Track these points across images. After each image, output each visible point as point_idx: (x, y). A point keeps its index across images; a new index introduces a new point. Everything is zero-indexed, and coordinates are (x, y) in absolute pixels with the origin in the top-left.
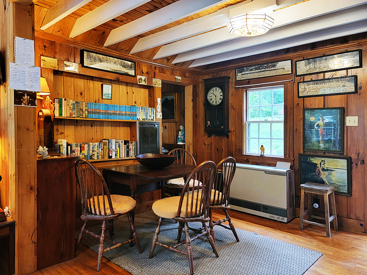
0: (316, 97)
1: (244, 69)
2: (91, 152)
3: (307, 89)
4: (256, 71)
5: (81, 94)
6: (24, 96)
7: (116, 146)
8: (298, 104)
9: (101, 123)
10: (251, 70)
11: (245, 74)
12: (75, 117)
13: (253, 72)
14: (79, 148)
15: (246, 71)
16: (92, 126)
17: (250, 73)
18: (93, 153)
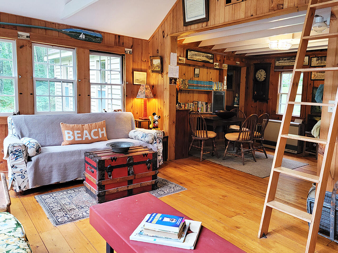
0: (321, 81)
1: (280, 59)
2: (189, 108)
3: (316, 76)
4: (288, 61)
5: (184, 75)
6: (173, 80)
7: (201, 105)
8: (310, 84)
9: (193, 92)
10: (285, 60)
11: (281, 62)
12: (182, 88)
13: (285, 61)
14: (184, 106)
15: (282, 60)
16: (188, 93)
17: (284, 62)
18: (190, 109)
